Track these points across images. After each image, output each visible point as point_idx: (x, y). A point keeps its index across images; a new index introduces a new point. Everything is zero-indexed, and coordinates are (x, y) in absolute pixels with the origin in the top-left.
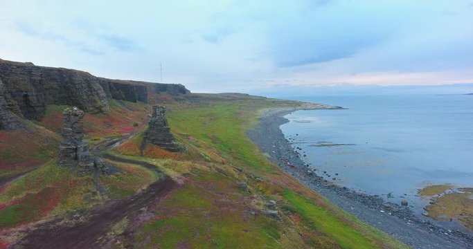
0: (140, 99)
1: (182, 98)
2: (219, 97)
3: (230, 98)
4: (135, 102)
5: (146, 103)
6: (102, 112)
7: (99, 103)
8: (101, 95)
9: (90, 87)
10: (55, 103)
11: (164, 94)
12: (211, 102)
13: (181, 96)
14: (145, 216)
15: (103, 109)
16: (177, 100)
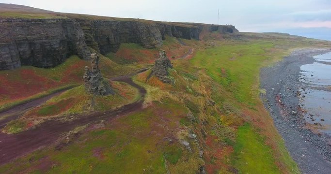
0: (194, 37)
1: (228, 36)
2: (261, 36)
3: (269, 37)
4: (190, 39)
5: (198, 40)
6: (155, 47)
7: (154, 42)
8: (157, 36)
9: (149, 32)
10: (127, 42)
11: (216, 33)
12: (251, 40)
13: (228, 34)
14: (99, 126)
15: (156, 46)
16: (224, 38)
